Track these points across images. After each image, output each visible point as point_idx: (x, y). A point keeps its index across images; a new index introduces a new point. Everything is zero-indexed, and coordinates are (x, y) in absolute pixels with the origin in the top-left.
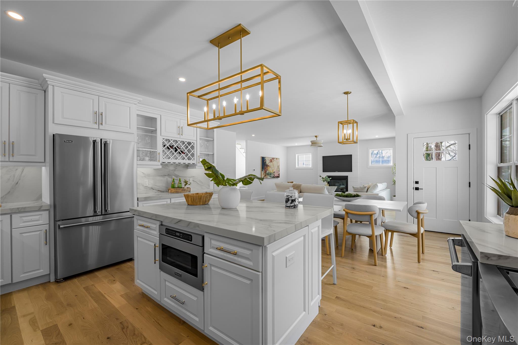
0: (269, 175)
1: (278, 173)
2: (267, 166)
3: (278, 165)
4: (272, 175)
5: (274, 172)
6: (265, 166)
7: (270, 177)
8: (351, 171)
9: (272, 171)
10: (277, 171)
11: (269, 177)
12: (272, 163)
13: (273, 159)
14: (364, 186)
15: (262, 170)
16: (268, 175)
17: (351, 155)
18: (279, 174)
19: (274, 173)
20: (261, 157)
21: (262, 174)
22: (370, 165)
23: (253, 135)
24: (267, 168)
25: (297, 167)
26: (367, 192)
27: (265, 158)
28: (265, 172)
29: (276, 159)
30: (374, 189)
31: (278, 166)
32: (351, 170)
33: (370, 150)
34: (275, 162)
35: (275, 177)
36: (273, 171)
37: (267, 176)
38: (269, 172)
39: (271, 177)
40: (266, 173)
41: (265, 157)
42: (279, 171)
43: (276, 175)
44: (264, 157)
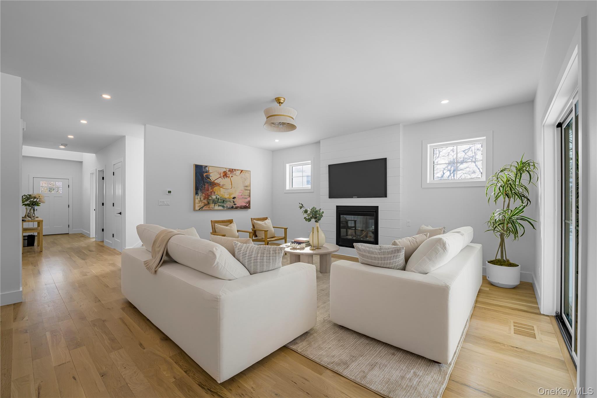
0: (219, 204)
1: (248, 199)
2: (213, 184)
3: (247, 184)
4: (229, 204)
5: (234, 198)
6: (205, 185)
7: (221, 208)
8: (386, 196)
9: (226, 196)
10: (241, 195)
11: (217, 207)
12: (227, 180)
13: (231, 171)
14: (395, 244)
15: (197, 193)
16: (215, 203)
17: (385, 159)
18: (249, 202)
19: (235, 200)
20: (194, 164)
21: (197, 201)
22: (428, 182)
23: (106, 96)
24: (212, 188)
25: (288, 188)
26: (404, 269)
27: (207, 169)
28: (207, 197)
29: (240, 171)
30: (430, 260)
31: (246, 186)
32: (384, 194)
33: (429, 145)
34: (236, 179)
35: (236, 208)
36: (230, 196)
37: (212, 205)
38: (218, 197)
39: (223, 207)
40: (210, 198)
41: (206, 166)
42: (250, 196)
43: (240, 202)
44: (201, 166)
